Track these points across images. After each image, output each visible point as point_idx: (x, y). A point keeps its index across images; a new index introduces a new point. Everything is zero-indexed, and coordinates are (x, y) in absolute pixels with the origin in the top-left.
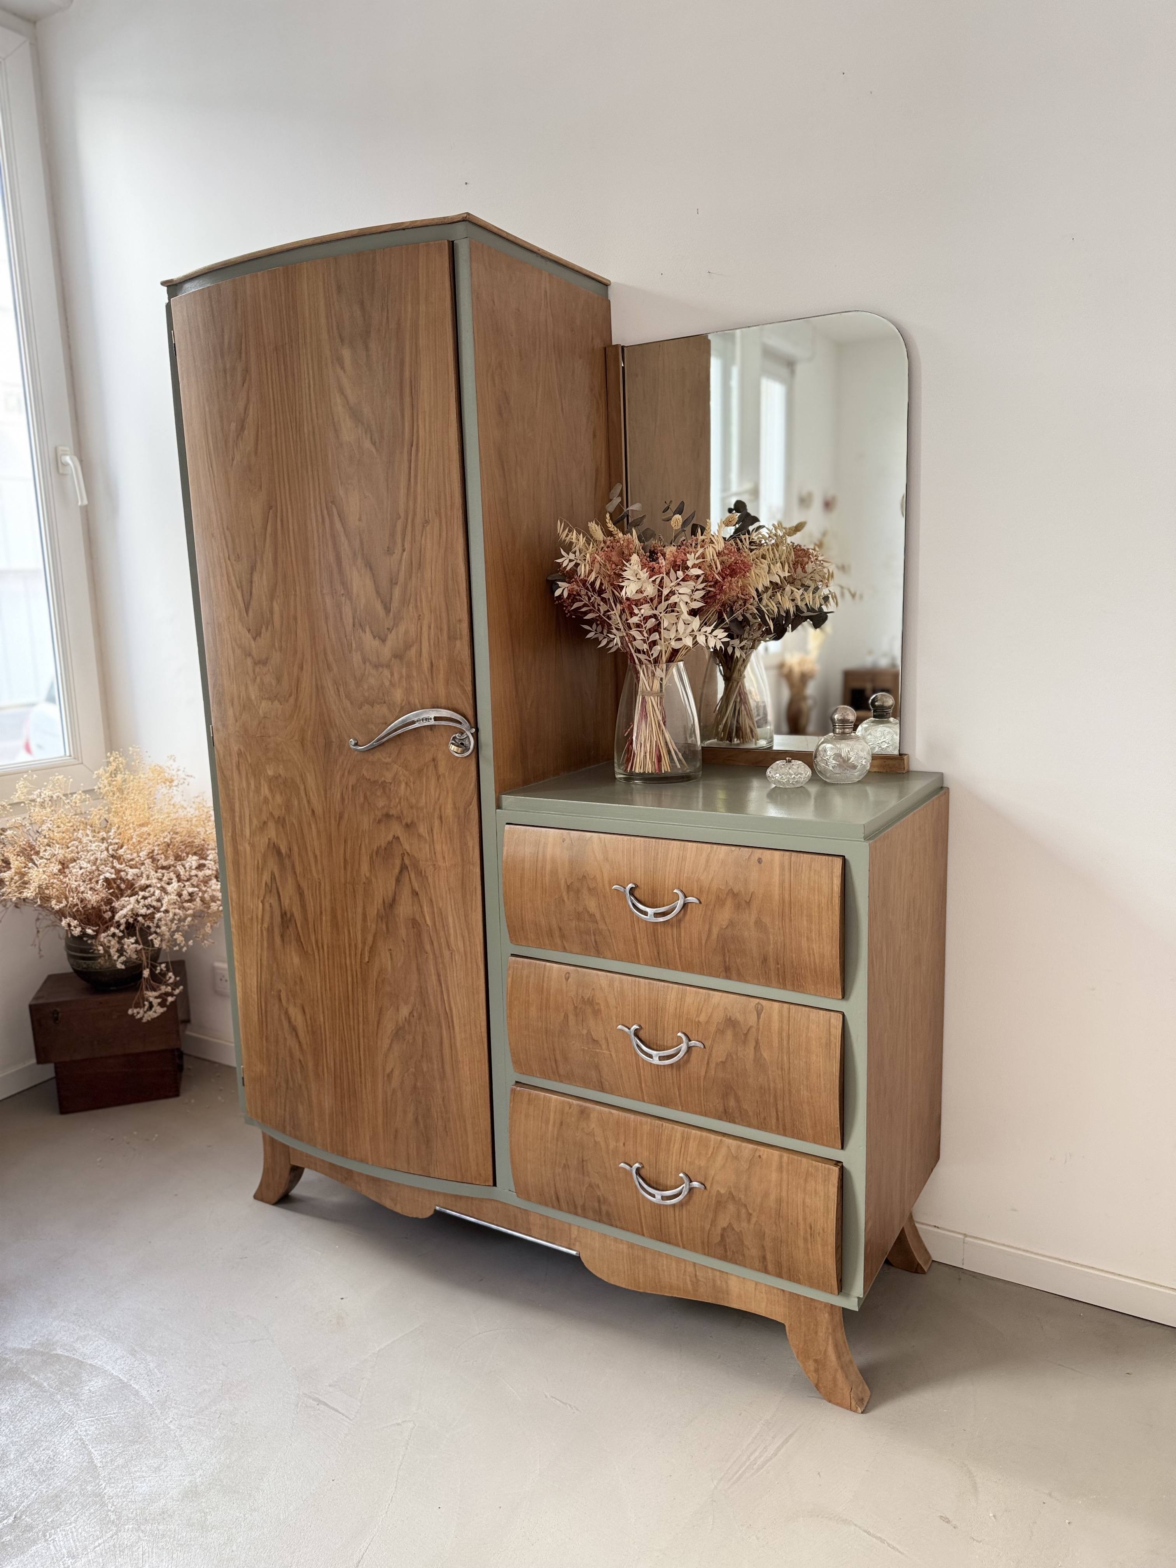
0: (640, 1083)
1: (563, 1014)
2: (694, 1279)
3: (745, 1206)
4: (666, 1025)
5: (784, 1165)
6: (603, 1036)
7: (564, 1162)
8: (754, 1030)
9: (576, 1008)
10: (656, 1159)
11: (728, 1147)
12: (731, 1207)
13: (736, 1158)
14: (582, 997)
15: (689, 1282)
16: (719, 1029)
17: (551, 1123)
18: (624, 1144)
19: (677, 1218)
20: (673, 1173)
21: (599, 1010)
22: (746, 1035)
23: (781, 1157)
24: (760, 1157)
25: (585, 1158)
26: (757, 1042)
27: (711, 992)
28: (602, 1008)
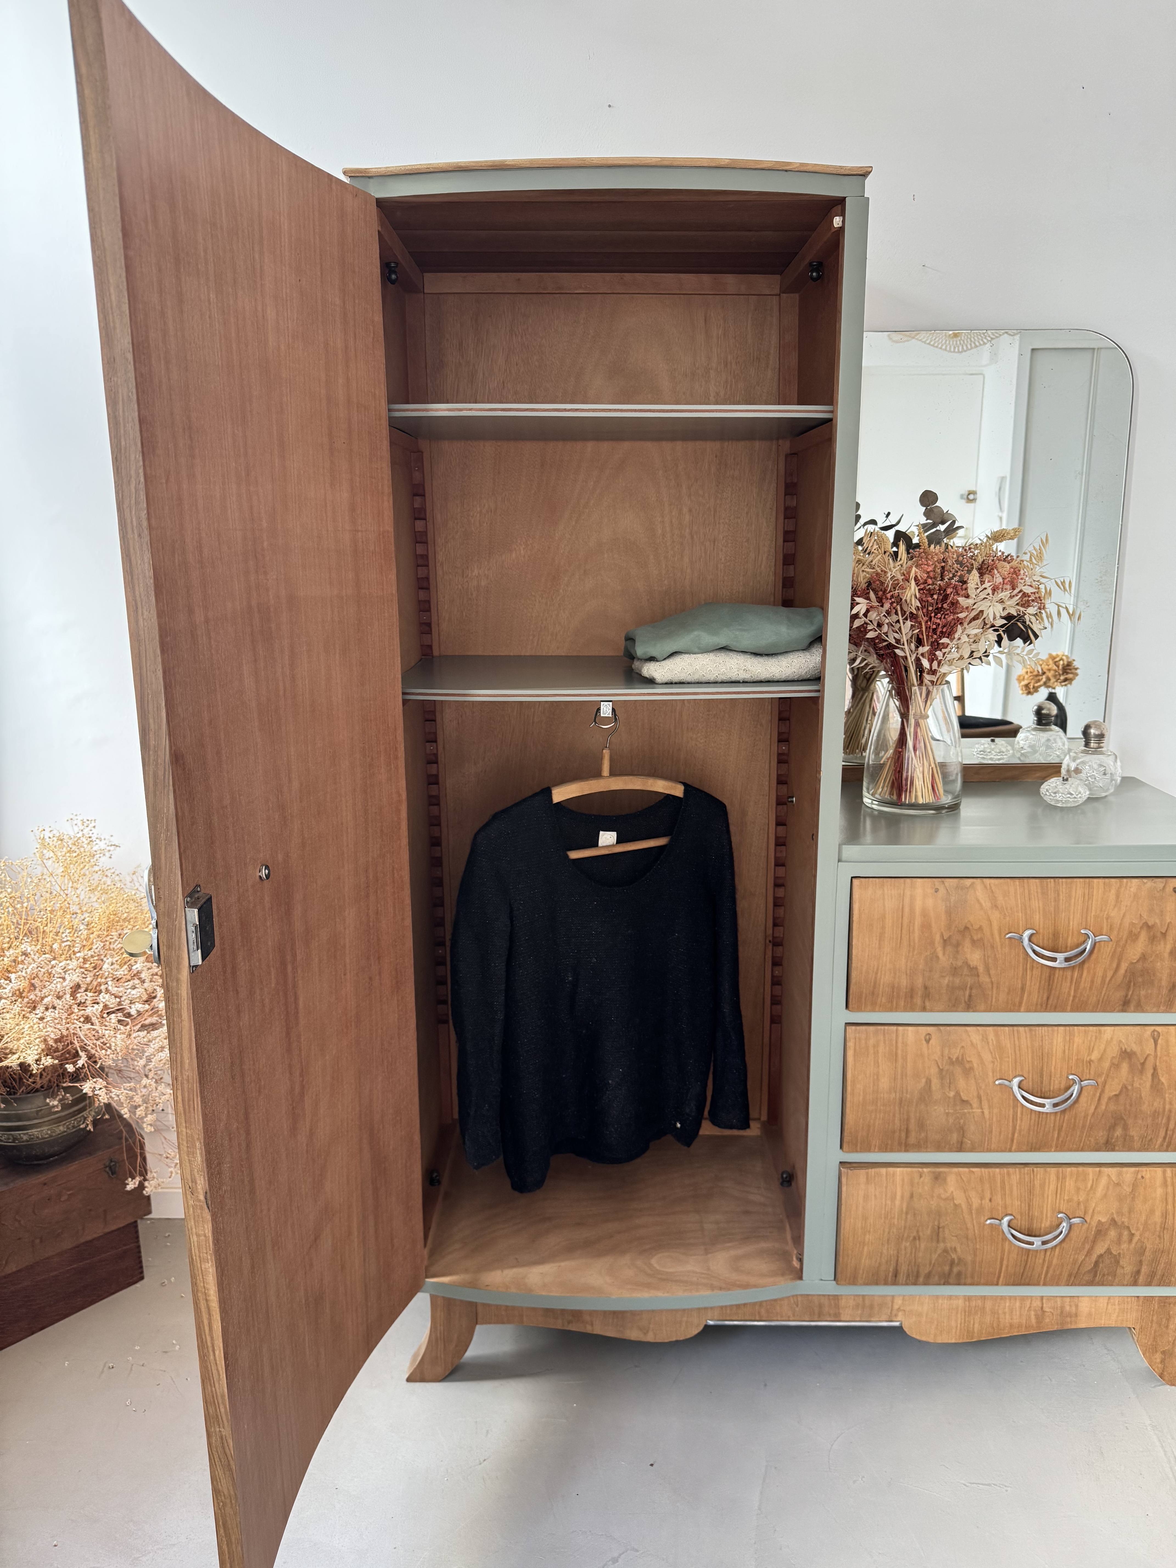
0: (1013, 1134)
1: (924, 1080)
2: (1039, 1313)
3: (1128, 1228)
4: (1053, 1070)
5: (1169, 1180)
6: (975, 1094)
7: (915, 1234)
8: (1151, 1059)
9: (941, 1070)
10: (1029, 1206)
11: (1109, 1176)
12: (1113, 1233)
13: (1118, 1184)
14: (949, 1058)
15: (1033, 1317)
16: (1114, 1064)
17: (898, 1197)
18: (990, 1200)
19: (1047, 1259)
20: (1049, 1215)
21: (971, 1069)
22: (1143, 1064)
23: (1164, 1172)
24: (1142, 1177)
25: (941, 1225)
26: (1155, 1069)
27: (1103, 1028)
28: (975, 1065)
